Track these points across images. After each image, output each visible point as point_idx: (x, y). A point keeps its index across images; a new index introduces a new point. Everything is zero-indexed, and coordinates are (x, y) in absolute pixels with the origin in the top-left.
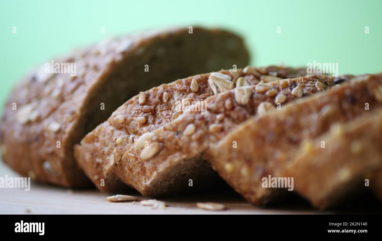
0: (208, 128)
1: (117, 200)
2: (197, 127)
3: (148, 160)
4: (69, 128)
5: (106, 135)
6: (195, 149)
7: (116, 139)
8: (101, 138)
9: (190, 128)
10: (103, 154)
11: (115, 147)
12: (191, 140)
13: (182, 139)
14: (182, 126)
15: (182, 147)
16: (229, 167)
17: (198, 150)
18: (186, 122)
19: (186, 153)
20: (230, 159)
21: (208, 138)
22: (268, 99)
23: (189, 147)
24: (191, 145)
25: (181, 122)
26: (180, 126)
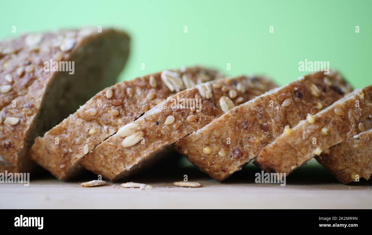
0: (185, 119)
1: (94, 185)
2: (176, 118)
3: (129, 148)
4: (30, 121)
5: (75, 127)
6: (176, 137)
7: (89, 130)
8: (70, 129)
9: (170, 119)
10: (74, 144)
11: (88, 137)
12: (172, 129)
13: (163, 128)
14: (162, 117)
15: (164, 135)
16: (207, 150)
17: (179, 137)
18: (166, 113)
19: (167, 140)
20: (208, 143)
21: (186, 127)
22: (225, 94)
23: (170, 135)
24: (173, 133)
25: (161, 114)
26: (160, 117)
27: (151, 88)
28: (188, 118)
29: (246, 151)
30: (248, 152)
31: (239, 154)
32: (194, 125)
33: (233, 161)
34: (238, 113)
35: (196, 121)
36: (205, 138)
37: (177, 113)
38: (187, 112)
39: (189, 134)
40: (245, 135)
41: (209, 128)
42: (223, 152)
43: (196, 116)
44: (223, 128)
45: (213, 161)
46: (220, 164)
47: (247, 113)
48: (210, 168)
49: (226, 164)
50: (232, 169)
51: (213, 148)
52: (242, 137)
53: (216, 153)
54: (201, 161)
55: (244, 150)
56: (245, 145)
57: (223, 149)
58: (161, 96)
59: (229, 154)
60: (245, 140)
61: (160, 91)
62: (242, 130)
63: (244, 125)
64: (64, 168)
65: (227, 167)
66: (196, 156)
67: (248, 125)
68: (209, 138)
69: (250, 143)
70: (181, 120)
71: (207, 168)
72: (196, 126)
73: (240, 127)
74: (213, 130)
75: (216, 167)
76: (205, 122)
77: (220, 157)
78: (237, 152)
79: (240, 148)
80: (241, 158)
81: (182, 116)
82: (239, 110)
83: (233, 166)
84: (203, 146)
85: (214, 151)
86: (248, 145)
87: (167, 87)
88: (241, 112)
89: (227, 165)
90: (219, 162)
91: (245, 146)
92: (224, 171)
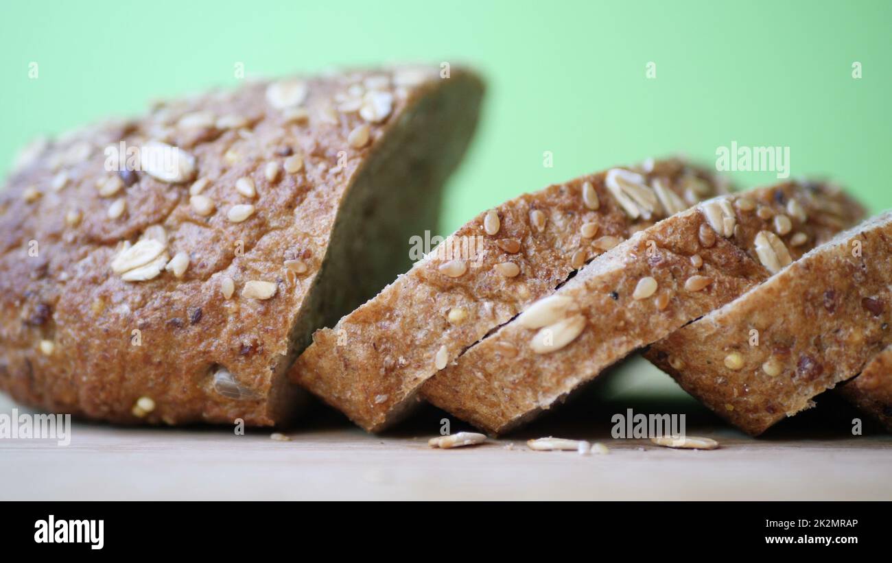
0: (680, 285)
1: (461, 444)
2: (661, 284)
3: (548, 355)
4: (303, 290)
5: (414, 303)
6: (661, 328)
7: (447, 313)
8: (401, 310)
9: (646, 286)
10: (412, 345)
11: (444, 329)
12: (651, 310)
13: (630, 306)
14: (627, 280)
15: (633, 325)
16: (733, 360)
17: (668, 329)
18: (635, 272)
19: (639, 336)
20: (738, 343)
21: (682, 305)
22: (764, 226)
23: (648, 322)
24: (653, 319)
25: (623, 273)
26: (622, 281)
27: (586, 210)
28: (689, 284)
29: (829, 362)
30: (835, 364)
31: (813, 369)
32: (703, 300)
33: (796, 387)
34: (812, 272)
35: (706, 290)
36: (732, 330)
37: (662, 270)
38: (684, 267)
39: (690, 322)
40: (828, 325)
41: (742, 306)
42: (774, 364)
43: (706, 278)
44: (775, 308)
45: (747, 385)
46: (765, 393)
47: (833, 270)
48: (736, 403)
49: (778, 393)
50: (792, 406)
51: (749, 354)
52: (819, 328)
53: (756, 367)
54: (717, 385)
55: (824, 359)
56: (829, 349)
57: (775, 357)
58: (613, 230)
59: (788, 370)
60: (827, 336)
61: (609, 218)
62: (820, 312)
63: (826, 298)
64: (385, 404)
65: (779, 400)
66: (703, 373)
67: (835, 301)
68: (741, 330)
69: (839, 343)
70: (669, 287)
71: (729, 402)
72: (707, 303)
73: (816, 304)
74: (751, 312)
75: (752, 400)
76: (727, 292)
77: (764, 377)
78: (809, 365)
79: (817, 356)
80: (817, 378)
81: (674, 277)
82: (814, 263)
83: (795, 398)
84: (726, 349)
85: (751, 362)
86: (835, 348)
87: (622, 209)
88: (818, 269)
89: (780, 396)
90: (763, 388)
91: (827, 351)
92: (772, 409)
